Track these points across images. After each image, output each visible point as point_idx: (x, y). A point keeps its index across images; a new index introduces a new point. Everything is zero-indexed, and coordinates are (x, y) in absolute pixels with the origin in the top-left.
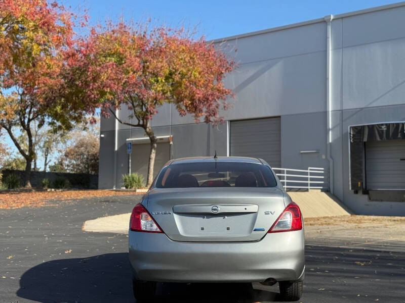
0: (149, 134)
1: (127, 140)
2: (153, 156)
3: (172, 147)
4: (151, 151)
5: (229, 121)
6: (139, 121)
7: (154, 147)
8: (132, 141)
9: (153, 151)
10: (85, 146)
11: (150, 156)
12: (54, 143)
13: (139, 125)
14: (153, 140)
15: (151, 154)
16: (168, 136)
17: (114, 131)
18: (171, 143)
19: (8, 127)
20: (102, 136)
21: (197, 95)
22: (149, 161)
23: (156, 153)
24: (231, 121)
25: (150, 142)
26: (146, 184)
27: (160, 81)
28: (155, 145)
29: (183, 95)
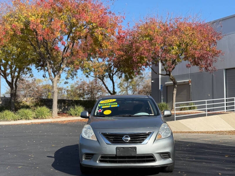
0: (172, 80)
1: (166, 83)
2: (175, 92)
3: (191, 87)
4: (174, 89)
5: (224, 69)
6: (167, 72)
7: (175, 87)
8: (168, 84)
9: (175, 89)
10: (148, 87)
11: (173, 92)
12: (137, 86)
13: (167, 75)
14: (175, 83)
15: (173, 91)
16: (188, 80)
17: (159, 78)
18: (190, 84)
19: (102, 79)
20: (153, 81)
21: (196, 55)
22: (173, 95)
23: (177, 91)
24: (226, 70)
25: (173, 84)
26: (171, 109)
27: (174, 48)
28: (176, 86)
29: (188, 55)
